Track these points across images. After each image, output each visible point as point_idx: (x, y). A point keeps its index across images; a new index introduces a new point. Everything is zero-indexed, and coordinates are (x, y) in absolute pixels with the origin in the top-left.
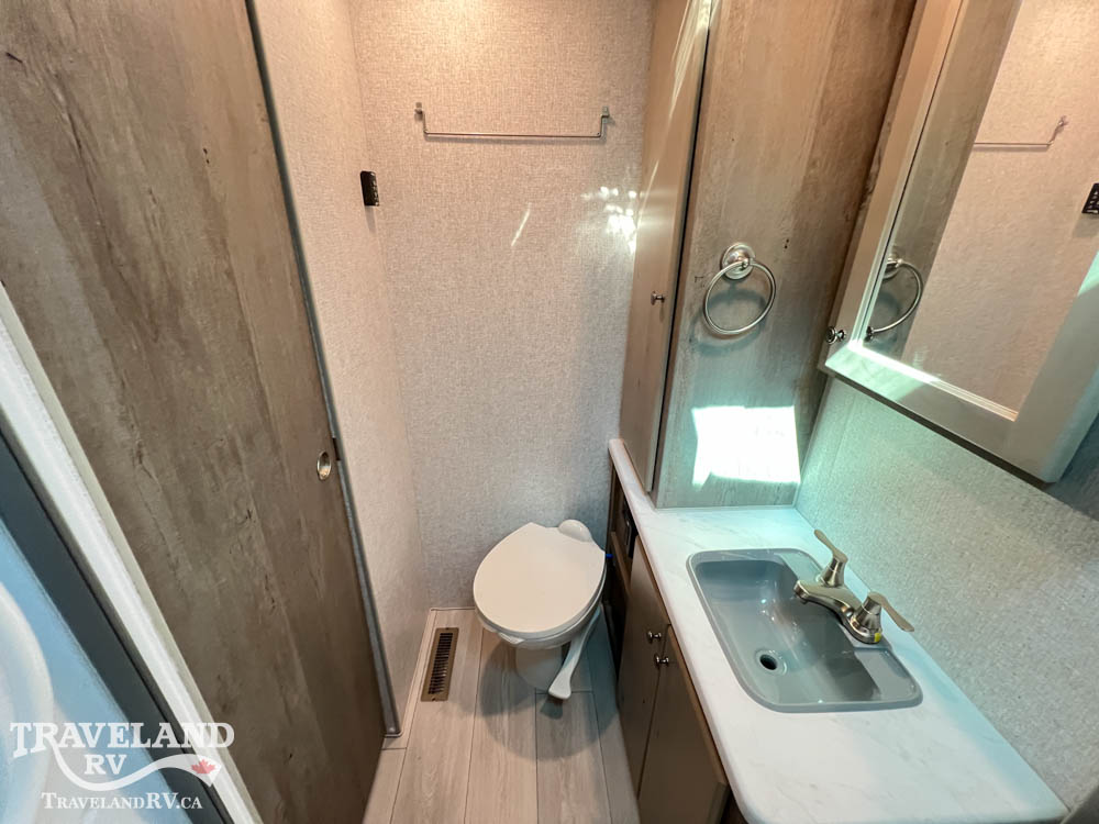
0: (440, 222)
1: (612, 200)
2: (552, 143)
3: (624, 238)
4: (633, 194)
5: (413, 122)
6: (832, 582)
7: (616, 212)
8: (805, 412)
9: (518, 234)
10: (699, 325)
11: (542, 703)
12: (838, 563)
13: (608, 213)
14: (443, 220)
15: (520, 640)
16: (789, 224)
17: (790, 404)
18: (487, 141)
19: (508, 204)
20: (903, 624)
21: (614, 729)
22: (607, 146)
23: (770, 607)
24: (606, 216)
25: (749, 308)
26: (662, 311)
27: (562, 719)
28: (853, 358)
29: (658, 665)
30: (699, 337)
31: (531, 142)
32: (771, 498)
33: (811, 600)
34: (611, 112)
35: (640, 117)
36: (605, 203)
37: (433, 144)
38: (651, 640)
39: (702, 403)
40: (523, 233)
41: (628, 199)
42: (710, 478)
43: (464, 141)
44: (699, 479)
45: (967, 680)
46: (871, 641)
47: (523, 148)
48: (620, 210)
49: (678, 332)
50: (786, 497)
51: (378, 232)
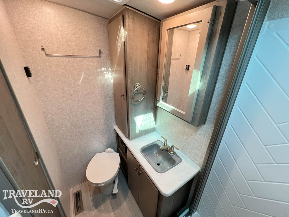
0: (55, 79)
1: (105, 71)
2: (87, 58)
3: (109, 79)
4: (110, 69)
5: (41, 51)
6: (165, 145)
7: (106, 74)
8: (154, 113)
9: (81, 80)
10: (132, 100)
11: (111, 197)
12: (166, 141)
13: (105, 74)
14: (56, 79)
15: (104, 184)
16: (146, 79)
17: (151, 112)
18: (67, 57)
19: (77, 73)
20: (177, 149)
21: (130, 193)
22: (101, 58)
23: (156, 153)
24: (104, 74)
25: (141, 95)
26: (124, 98)
27: (117, 198)
28: (161, 104)
29: (139, 175)
30: (133, 103)
31: (81, 57)
32: (151, 131)
33: (163, 150)
34: (101, 50)
35: (109, 52)
36: (103, 72)
37: (49, 57)
38: (136, 170)
39: (135, 116)
40: (82, 80)
41: (109, 70)
42: (140, 131)
43: (59, 57)
44: (137, 132)
45: (187, 154)
46: (173, 153)
47: (79, 59)
48: (107, 73)
49: (128, 102)
50: (154, 130)
51: (32, 83)
